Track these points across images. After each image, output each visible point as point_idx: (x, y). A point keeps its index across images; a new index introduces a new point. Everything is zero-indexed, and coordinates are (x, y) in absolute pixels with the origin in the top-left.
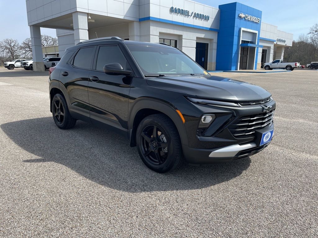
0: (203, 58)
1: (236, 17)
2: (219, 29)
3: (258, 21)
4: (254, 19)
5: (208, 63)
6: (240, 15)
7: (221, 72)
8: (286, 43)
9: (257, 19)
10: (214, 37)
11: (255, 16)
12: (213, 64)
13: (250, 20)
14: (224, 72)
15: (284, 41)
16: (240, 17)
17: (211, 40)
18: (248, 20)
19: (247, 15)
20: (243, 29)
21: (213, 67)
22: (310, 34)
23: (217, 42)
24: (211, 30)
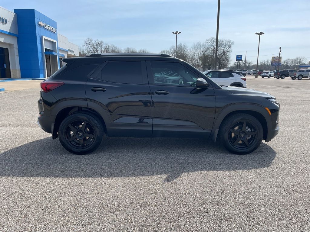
0: (5, 65)
1: (36, 24)
2: (18, 34)
3: (55, 31)
4: (51, 28)
5: (11, 70)
6: (40, 23)
7: (30, 80)
8: (74, 53)
9: (54, 29)
10: (13, 41)
11: (52, 26)
12: (17, 71)
13: (48, 29)
14: (33, 79)
15: (73, 52)
16: (40, 25)
17: (10, 45)
18: (47, 29)
19: (45, 24)
20: (44, 37)
21: (17, 74)
22: (85, 46)
23: (17, 48)
24: (10, 34)
